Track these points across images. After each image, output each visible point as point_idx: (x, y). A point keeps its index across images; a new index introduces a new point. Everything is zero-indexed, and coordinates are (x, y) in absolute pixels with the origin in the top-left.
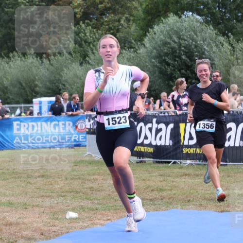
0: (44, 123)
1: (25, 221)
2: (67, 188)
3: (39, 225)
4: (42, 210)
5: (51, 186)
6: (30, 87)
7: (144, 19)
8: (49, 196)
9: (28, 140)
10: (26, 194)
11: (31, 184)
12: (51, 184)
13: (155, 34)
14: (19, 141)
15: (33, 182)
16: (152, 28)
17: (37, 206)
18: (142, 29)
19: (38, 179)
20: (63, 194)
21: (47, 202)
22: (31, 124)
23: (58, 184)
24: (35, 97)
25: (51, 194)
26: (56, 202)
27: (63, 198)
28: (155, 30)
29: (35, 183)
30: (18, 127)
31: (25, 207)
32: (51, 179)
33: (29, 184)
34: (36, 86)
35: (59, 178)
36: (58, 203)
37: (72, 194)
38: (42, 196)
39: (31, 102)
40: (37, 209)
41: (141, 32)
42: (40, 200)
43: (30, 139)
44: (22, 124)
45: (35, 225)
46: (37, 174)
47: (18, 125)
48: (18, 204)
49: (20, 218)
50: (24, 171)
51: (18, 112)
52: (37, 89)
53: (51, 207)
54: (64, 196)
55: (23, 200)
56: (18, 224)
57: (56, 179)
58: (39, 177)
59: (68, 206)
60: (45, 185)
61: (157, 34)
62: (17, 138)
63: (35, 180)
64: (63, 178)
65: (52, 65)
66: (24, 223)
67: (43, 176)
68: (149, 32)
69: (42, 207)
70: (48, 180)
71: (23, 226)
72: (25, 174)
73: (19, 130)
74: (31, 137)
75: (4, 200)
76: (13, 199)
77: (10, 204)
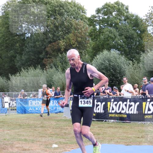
1: (33, 148)
2: (53, 133)
3: (39, 151)
5: (46, 132)
7: (92, 52)
8: (44, 137)
9: (36, 109)
10: (34, 135)
11: (36, 130)
12: (46, 131)
13: (97, 59)
14: (31, 109)
15: (37, 130)
16: (96, 56)
17: (39, 141)
18: (91, 57)
19: (40, 128)
20: (51, 136)
21: (43, 140)
23: (49, 131)
25: (45, 135)
26: (48, 139)
27: (51, 138)
28: (97, 57)
29: (38, 130)
30: (31, 103)
31: (33, 142)
32: (46, 128)
33: (35, 131)
35: (50, 128)
36: (48, 140)
37: (55, 135)
38: (41, 137)
39: (38, 91)
40: (38, 143)
41: (91, 58)
42: (40, 138)
43: (37, 109)
44: (33, 101)
45: (37, 150)
46: (39, 126)
47: (31, 102)
48: (30, 140)
49: (30, 147)
50: (33, 124)
51: (31, 95)
53: (45, 142)
54: (52, 137)
55: (31, 138)
56: (29, 150)
57: (48, 128)
58: (40, 127)
59: (53, 141)
60: (43, 131)
61: (98, 59)
62: (30, 108)
63: (38, 129)
64: (52, 128)
66: (32, 150)
67: (42, 127)
68: (94, 58)
69: (41, 142)
70: (44, 129)
72: (34, 125)
74: (37, 107)
75: (23, 138)
76: (27, 138)
77: (26, 140)
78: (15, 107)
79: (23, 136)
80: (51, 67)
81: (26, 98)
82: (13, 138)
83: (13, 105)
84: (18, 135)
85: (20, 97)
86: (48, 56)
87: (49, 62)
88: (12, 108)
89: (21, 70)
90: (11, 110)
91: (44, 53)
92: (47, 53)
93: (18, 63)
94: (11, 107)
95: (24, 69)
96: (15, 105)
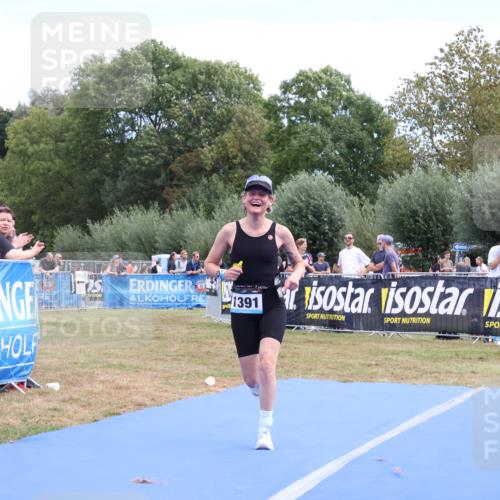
0: (162, 282)
1: (136, 385)
2: (182, 352)
3: (150, 390)
4: (155, 373)
6: (149, 242)
8: (163, 359)
9: (144, 299)
13: (283, 191)
14: (135, 299)
15: (146, 344)
16: (280, 184)
17: (150, 369)
20: (178, 358)
21: (161, 366)
22: (148, 282)
23: (173, 347)
24: (155, 253)
25: (165, 357)
27: (178, 362)
28: (283, 187)
29: (149, 345)
30: (135, 284)
31: (137, 370)
32: (167, 342)
34: (156, 241)
35: (175, 341)
37: (187, 358)
38: (156, 359)
39: (150, 259)
40: (150, 373)
42: (153, 363)
43: (147, 298)
44: (139, 282)
45: (146, 390)
46: (151, 336)
47: (134, 282)
48: (131, 366)
49: (130, 382)
52: (157, 245)
53: (164, 371)
54: (179, 360)
55: (135, 363)
56: (128, 388)
57: (172, 342)
58: (154, 339)
61: (285, 191)
62: (133, 296)
63: (149, 342)
64: (180, 340)
65: (174, 220)
66: (134, 388)
67: (158, 338)
69: (155, 371)
70: (163, 342)
71: (133, 390)
73: (136, 287)
74: (148, 295)
75: (116, 361)
76: (124, 361)
77: (121, 366)
78: (100, 292)
79: (117, 357)
80: (183, 207)
81: (123, 274)
82: (95, 362)
83: (94, 288)
84: (105, 354)
85: (111, 270)
86: (175, 182)
87: (175, 195)
88: (93, 295)
89: (112, 213)
90: (91, 299)
91: (163, 176)
92: (172, 175)
93: (108, 196)
94: (91, 293)
95: (121, 210)
96: (99, 287)
